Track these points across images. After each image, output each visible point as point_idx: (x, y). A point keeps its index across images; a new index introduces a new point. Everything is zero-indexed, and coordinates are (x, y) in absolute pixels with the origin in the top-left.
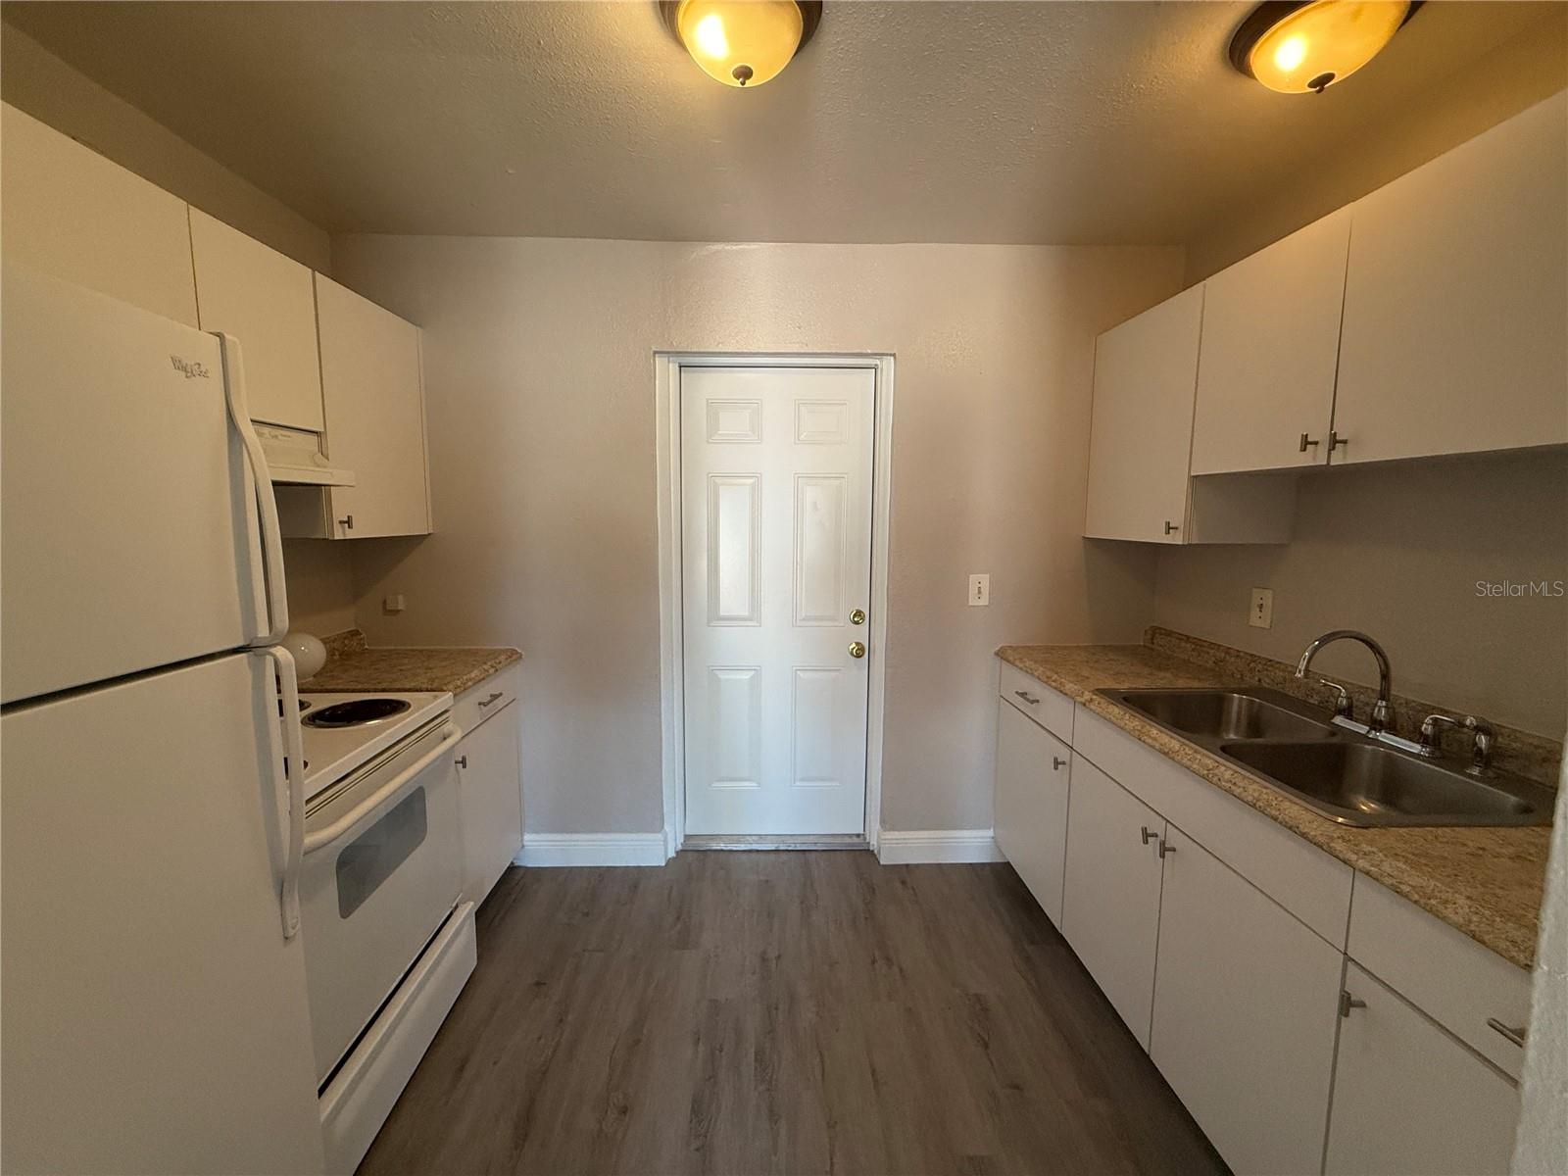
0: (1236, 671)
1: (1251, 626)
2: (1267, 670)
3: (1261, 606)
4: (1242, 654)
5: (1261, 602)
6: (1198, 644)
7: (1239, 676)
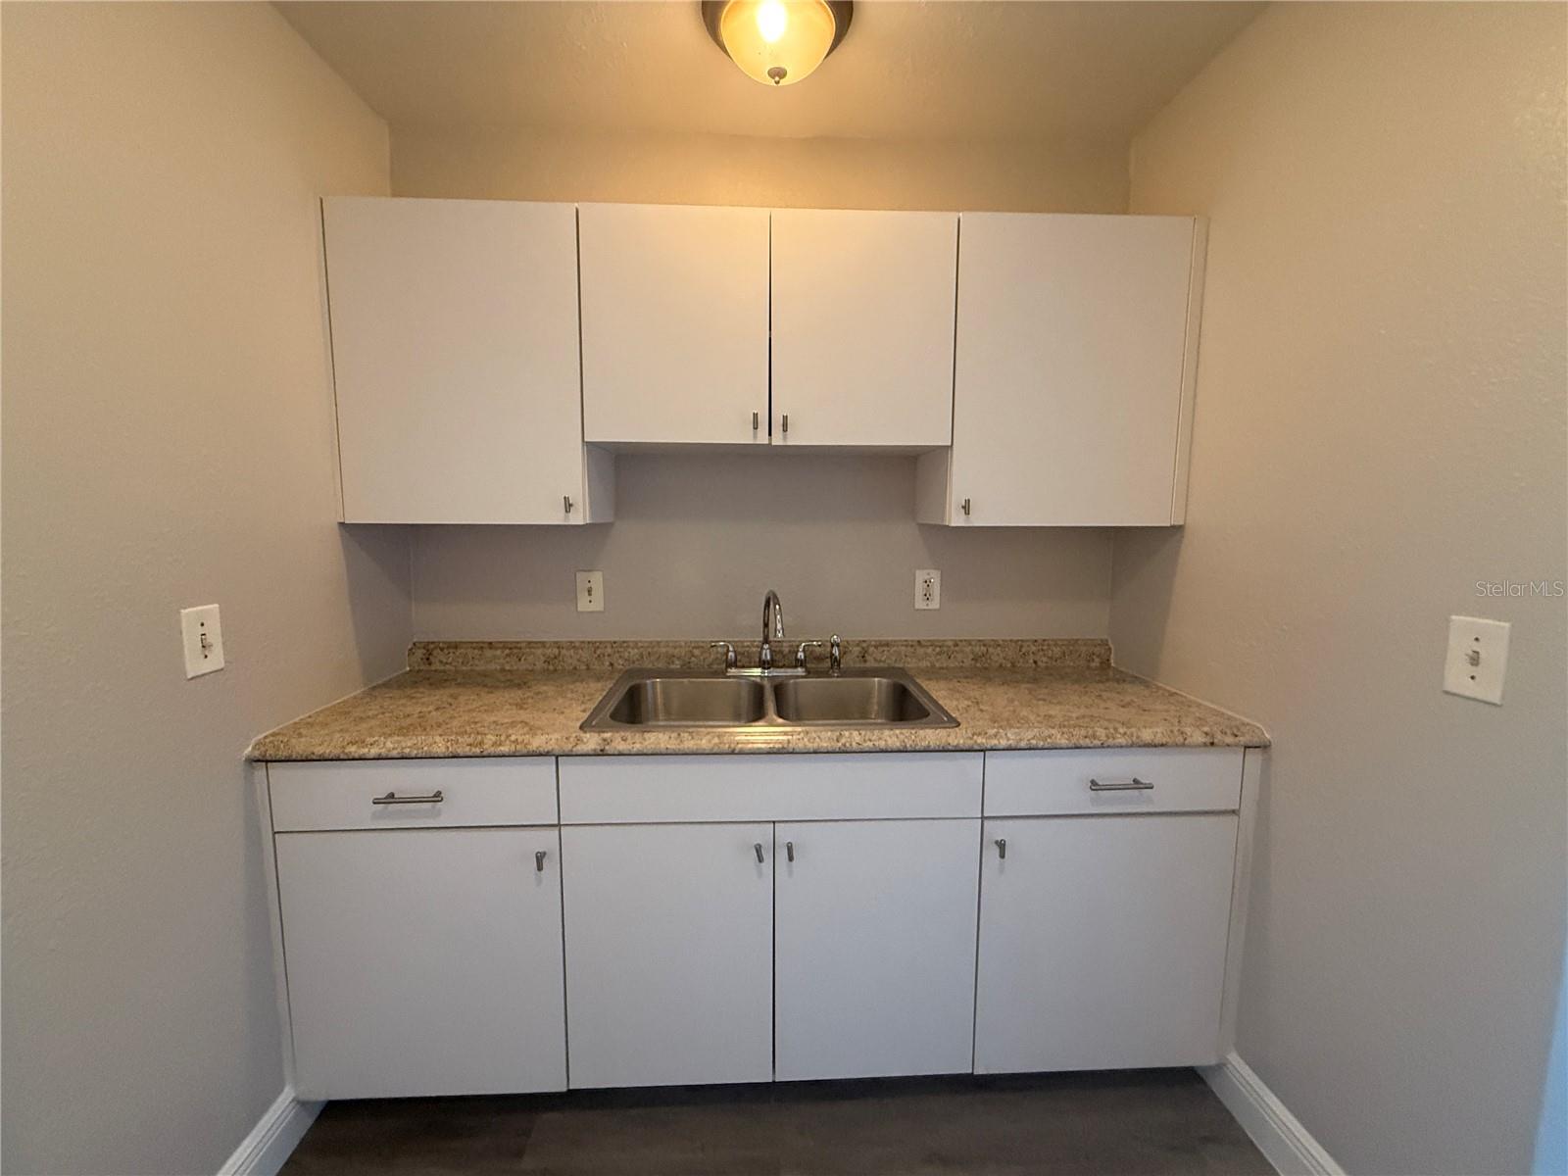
0: (578, 663)
1: (582, 612)
2: (618, 652)
3: (590, 592)
4: (577, 644)
5: (589, 585)
6: (513, 649)
7: (584, 667)
